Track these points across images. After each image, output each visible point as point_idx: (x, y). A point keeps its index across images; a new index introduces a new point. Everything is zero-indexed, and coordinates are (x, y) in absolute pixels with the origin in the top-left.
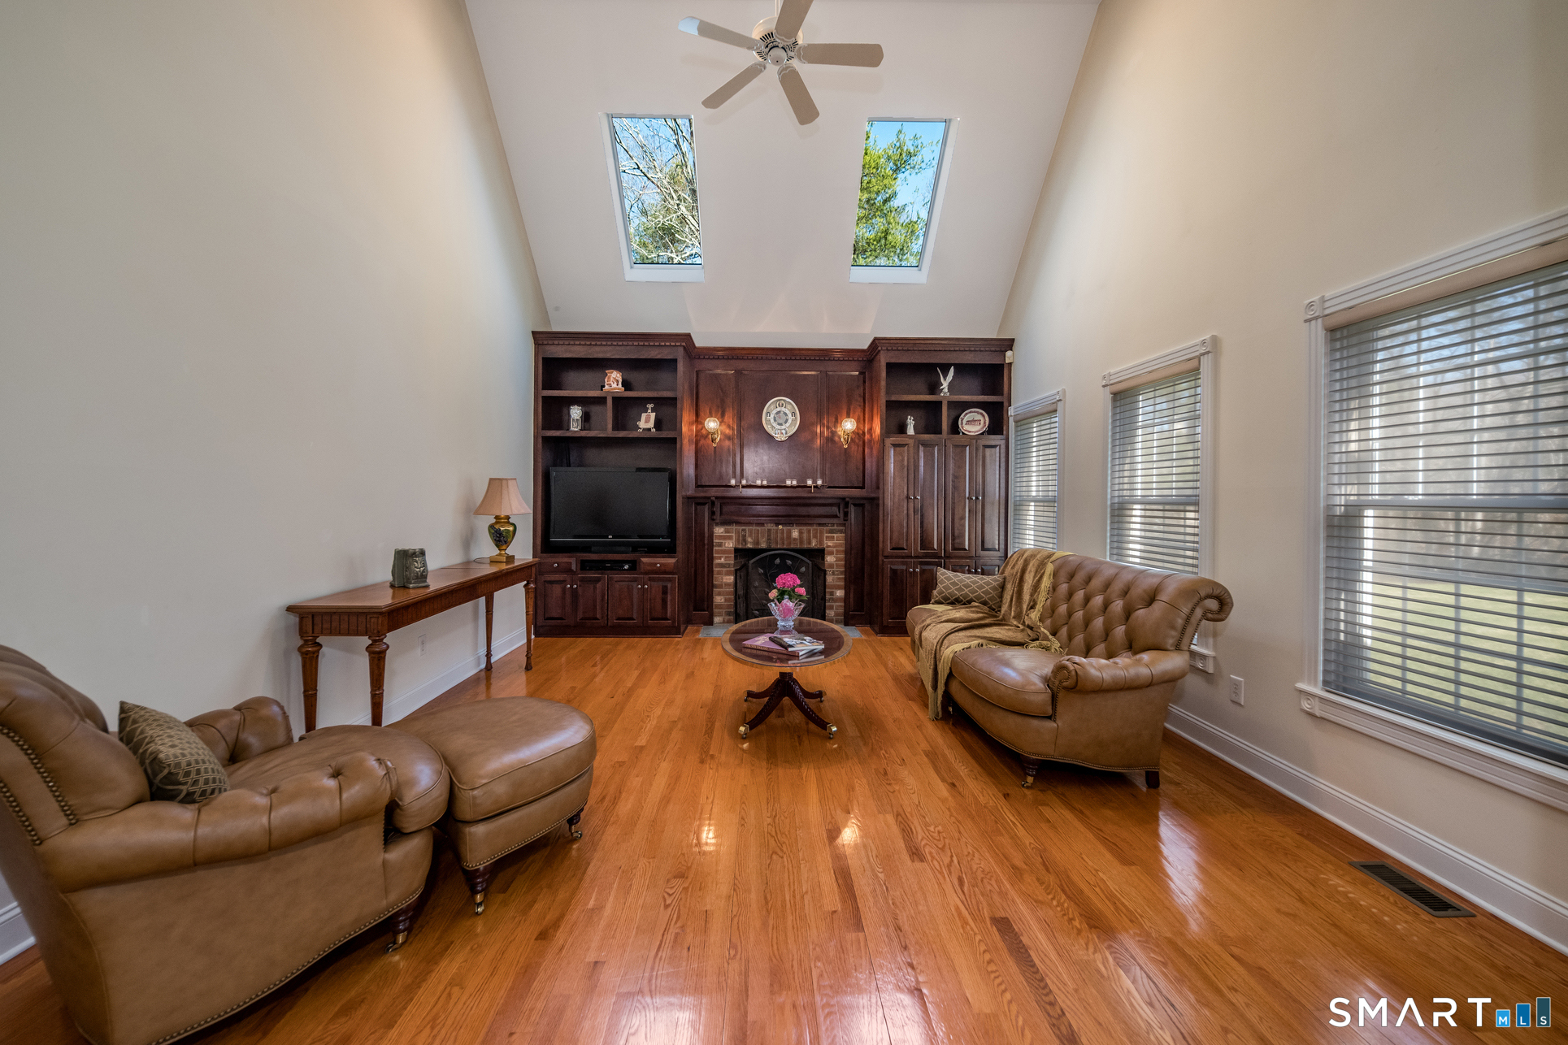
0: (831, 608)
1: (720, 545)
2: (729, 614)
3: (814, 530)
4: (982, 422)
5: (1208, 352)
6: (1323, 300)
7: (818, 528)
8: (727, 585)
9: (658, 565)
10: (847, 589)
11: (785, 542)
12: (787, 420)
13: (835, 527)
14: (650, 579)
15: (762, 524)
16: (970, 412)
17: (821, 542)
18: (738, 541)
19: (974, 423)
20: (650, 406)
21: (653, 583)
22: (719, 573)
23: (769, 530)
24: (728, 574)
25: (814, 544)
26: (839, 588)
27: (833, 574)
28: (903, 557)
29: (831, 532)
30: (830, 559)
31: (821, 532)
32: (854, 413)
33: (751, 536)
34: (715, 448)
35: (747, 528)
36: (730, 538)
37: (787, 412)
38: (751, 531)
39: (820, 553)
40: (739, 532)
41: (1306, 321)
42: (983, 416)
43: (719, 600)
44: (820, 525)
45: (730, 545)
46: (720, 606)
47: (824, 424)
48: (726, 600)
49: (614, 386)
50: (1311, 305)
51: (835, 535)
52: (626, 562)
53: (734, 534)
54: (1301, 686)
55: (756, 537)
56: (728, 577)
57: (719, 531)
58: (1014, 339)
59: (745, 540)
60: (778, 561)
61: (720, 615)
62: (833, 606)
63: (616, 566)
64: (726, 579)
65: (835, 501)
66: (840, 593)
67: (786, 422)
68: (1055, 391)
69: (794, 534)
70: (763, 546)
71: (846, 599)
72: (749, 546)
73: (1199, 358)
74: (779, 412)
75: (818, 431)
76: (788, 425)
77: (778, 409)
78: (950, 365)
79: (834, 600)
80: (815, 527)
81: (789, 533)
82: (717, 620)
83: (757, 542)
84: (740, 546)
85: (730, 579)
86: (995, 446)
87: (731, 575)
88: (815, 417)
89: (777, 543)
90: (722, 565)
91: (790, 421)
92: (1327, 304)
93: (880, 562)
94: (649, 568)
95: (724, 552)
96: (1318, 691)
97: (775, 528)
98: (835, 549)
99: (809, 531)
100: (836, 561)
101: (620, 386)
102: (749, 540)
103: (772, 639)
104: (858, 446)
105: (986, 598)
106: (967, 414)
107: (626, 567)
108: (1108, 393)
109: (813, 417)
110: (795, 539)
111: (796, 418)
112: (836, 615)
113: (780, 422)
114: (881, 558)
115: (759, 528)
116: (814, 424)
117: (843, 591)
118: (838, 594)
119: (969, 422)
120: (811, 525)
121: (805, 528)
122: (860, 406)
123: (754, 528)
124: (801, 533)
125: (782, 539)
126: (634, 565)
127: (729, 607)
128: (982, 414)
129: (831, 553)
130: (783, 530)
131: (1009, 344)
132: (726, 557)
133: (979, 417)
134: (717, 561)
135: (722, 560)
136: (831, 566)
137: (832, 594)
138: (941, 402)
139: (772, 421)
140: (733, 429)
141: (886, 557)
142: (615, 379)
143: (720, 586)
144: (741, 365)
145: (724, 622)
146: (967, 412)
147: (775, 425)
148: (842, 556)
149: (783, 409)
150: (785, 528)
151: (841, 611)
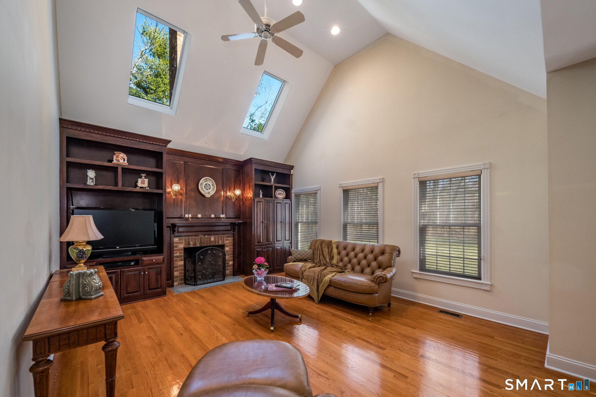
0: (228, 269)
1: (177, 247)
2: (181, 280)
3: (220, 237)
4: (283, 194)
5: (381, 182)
6: (418, 174)
7: (222, 236)
8: (180, 266)
9: (154, 260)
10: (234, 260)
11: (208, 243)
12: (210, 188)
13: (229, 235)
14: (149, 269)
15: (197, 235)
16: (279, 190)
17: (223, 242)
18: (186, 244)
19: (280, 194)
20: (143, 175)
21: (149, 270)
22: (176, 260)
23: (201, 238)
24: (180, 260)
25: (220, 243)
26: (230, 260)
27: (228, 255)
28: (261, 246)
29: (228, 237)
30: (227, 249)
31: (223, 237)
32: (237, 187)
33: (192, 241)
34: (174, 199)
35: (190, 238)
36: (182, 243)
37: (210, 184)
38: (192, 239)
39: (223, 246)
40: (186, 240)
41: (413, 178)
42: (283, 192)
43: (176, 274)
44: (223, 234)
45: (182, 246)
46: (177, 277)
47: (225, 191)
48: (180, 273)
49: (122, 161)
50: (415, 174)
51: (229, 238)
52: (132, 261)
53: (183, 241)
54: (413, 271)
55: (195, 241)
56: (180, 262)
57: (176, 240)
58: (294, 166)
59: (189, 244)
60: (209, 252)
61: (177, 281)
62: (228, 268)
63: (126, 263)
64: (179, 263)
65: (229, 224)
66: (231, 263)
67: (210, 189)
68: (317, 186)
69: (212, 239)
70: (198, 245)
71: (234, 265)
72: (191, 246)
73: (378, 183)
74: (206, 184)
75: (222, 193)
76: (210, 190)
77: (206, 183)
78: (275, 172)
79: (229, 266)
80: (221, 235)
81: (210, 238)
82: (175, 284)
83: (195, 244)
84: (187, 247)
85: (182, 263)
86: (280, 203)
87: (182, 261)
88: (221, 187)
89: (204, 244)
90: (177, 257)
91: (211, 188)
92: (419, 175)
93: (253, 248)
94: (147, 263)
95: (178, 250)
96: (418, 272)
97: (203, 237)
98: (229, 244)
99: (218, 237)
100: (229, 249)
101: (126, 162)
102: (191, 243)
103: (276, 286)
104: (238, 201)
105: (310, 258)
106: (278, 191)
107: (133, 263)
108: (342, 190)
109: (221, 188)
110: (212, 241)
111: (214, 187)
112: (230, 272)
113: (207, 188)
114: (253, 246)
115: (196, 237)
116: (220, 191)
117: (232, 262)
118: (230, 263)
119: (279, 194)
120: (219, 234)
121: (216, 236)
122: (239, 184)
123: (193, 237)
124: (215, 238)
125: (207, 241)
126: (137, 262)
127: (181, 276)
128: (283, 191)
129: (228, 246)
130: (207, 237)
131: (292, 167)
132: (179, 252)
133: (282, 192)
134: (175, 255)
135: (178, 254)
136: (228, 252)
137: (228, 263)
138: (272, 186)
139: (203, 188)
140: (183, 190)
141: (255, 246)
142: (122, 157)
143: (177, 267)
144: (187, 159)
145: (179, 284)
146: (278, 190)
147: (205, 189)
148: (232, 247)
149: (209, 183)
150: (208, 237)
151: (232, 270)
